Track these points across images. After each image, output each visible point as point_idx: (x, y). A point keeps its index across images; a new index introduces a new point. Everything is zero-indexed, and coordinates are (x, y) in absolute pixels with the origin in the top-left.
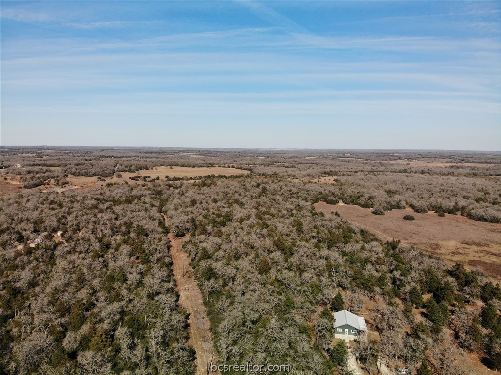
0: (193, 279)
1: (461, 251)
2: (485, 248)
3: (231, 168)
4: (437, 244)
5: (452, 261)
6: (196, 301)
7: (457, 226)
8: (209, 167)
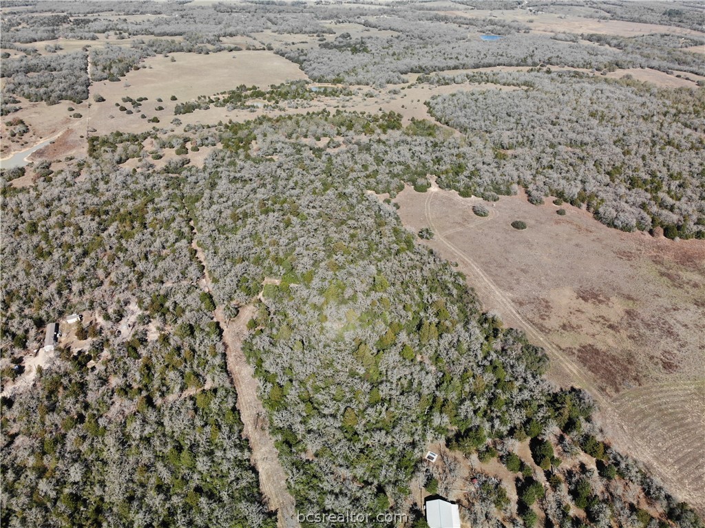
0: (267, 432)
1: (574, 321)
2: (603, 310)
3: (267, 53)
4: (547, 302)
5: (561, 349)
6: (279, 483)
7: (577, 245)
8: (231, 51)
